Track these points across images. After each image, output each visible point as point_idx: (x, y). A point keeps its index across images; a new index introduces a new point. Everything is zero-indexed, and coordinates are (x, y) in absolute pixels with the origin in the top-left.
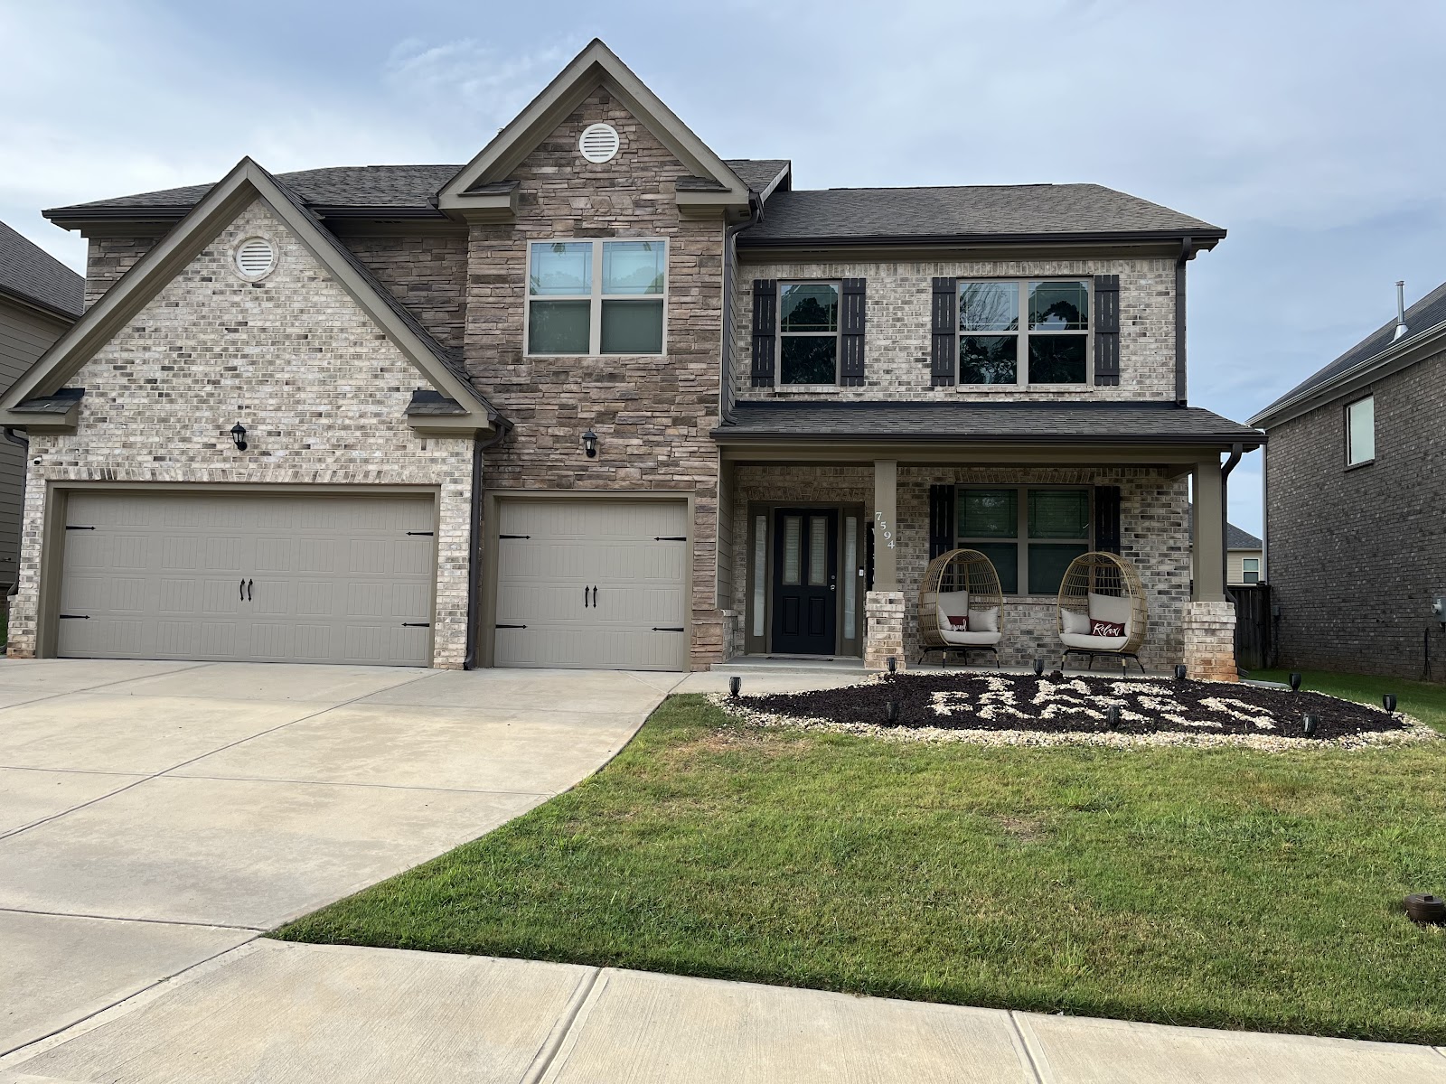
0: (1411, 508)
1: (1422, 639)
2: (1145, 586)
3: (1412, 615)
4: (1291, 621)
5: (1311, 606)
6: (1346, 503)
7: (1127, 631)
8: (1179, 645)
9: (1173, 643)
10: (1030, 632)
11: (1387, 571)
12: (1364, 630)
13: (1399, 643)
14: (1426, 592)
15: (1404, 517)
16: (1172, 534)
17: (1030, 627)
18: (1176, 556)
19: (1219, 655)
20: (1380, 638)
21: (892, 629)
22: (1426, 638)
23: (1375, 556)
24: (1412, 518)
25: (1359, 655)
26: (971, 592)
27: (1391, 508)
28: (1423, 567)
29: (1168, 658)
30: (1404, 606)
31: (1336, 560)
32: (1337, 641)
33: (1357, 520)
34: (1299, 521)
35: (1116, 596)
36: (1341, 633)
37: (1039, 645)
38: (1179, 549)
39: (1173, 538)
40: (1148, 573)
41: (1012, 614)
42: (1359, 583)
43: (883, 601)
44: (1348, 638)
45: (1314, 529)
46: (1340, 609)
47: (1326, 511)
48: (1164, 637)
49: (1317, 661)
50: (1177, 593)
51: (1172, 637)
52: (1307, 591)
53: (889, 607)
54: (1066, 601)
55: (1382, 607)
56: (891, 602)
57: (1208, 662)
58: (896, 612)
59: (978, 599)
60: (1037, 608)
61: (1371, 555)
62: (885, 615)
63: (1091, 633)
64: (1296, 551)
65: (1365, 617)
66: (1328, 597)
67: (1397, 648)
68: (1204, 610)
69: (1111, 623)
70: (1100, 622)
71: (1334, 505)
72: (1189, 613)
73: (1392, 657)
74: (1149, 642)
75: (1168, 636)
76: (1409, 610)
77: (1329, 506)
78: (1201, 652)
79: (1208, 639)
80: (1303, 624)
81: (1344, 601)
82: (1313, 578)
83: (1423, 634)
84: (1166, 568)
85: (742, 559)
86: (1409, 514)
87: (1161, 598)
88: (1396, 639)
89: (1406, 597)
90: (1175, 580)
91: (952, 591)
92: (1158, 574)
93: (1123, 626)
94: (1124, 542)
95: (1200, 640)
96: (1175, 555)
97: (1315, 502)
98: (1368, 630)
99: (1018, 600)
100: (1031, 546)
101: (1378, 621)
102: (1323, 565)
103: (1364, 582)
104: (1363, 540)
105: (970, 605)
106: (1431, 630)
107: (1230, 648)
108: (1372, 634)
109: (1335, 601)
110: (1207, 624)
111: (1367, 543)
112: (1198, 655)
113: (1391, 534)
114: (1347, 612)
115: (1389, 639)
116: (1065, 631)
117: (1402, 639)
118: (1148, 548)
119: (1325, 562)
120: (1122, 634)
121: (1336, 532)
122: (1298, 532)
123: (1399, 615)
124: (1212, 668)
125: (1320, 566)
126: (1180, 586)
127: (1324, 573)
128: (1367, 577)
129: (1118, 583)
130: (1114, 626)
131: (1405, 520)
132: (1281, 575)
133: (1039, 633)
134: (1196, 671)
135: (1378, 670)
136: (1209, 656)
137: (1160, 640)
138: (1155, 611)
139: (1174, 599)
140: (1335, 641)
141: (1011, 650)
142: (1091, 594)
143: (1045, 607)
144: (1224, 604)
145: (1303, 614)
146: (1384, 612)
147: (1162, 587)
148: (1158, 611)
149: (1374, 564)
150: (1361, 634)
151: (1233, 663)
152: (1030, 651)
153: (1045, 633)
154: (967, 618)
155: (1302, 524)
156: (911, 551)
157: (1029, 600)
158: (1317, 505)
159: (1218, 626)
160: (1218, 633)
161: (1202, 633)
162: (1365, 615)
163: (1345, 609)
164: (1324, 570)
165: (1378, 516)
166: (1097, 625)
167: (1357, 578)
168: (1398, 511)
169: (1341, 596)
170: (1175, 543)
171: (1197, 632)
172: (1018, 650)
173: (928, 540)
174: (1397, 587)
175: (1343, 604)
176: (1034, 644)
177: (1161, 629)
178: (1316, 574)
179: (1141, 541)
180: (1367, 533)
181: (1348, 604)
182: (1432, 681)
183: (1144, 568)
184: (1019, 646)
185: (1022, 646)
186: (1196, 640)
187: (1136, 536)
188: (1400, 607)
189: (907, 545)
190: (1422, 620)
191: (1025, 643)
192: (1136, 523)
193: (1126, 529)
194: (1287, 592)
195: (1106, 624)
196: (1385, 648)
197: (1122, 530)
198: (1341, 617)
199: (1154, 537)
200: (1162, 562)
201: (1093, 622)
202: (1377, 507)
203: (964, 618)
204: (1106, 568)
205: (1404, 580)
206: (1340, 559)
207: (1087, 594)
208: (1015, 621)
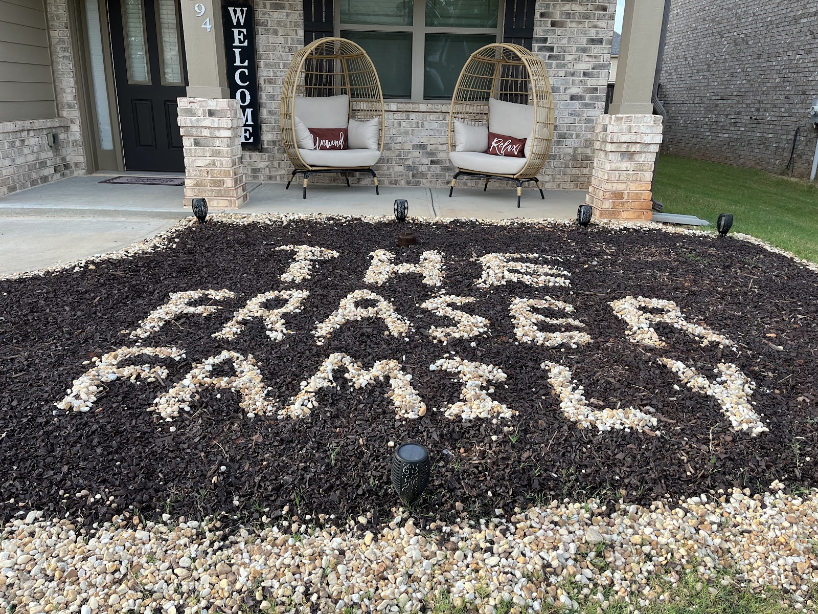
0: (806, 11)
1: (792, 137)
2: (555, 90)
3: (786, 114)
4: (672, 115)
5: (691, 102)
6: (740, 8)
7: (527, 151)
8: (586, 161)
9: (580, 158)
10: (422, 147)
11: (769, 72)
12: (735, 125)
13: (767, 139)
14: (804, 93)
15: (796, 20)
16: (595, 22)
17: (424, 140)
18: (596, 51)
19: (633, 187)
20: (749, 133)
21: (216, 153)
22: (796, 136)
23: (759, 57)
24: (805, 20)
25: (725, 147)
26: (353, 95)
27: (784, 11)
28: (807, 70)
29: (572, 175)
30: (779, 105)
31: (721, 61)
32: (709, 134)
33: (748, 23)
34: (694, 25)
35: (521, 103)
36: (714, 127)
37: (432, 162)
38: (600, 41)
39: (595, 27)
40: (562, 73)
41: (404, 124)
42: (739, 82)
43: (200, 112)
44: (719, 131)
45: (707, 32)
46: (717, 106)
47: (720, 15)
48: (571, 151)
49: (687, 149)
50: (592, 98)
51: (579, 151)
52: (690, 88)
53: (208, 121)
54: (459, 108)
55: (757, 105)
56: (211, 113)
57: (618, 195)
58: (219, 128)
59: (363, 105)
60: (432, 116)
61: (755, 57)
62: (206, 133)
63: (486, 152)
64: (687, 53)
65: (739, 113)
66: (708, 95)
67: (764, 143)
68: (625, 126)
69: (511, 138)
70: (499, 136)
71: (728, 9)
72: (605, 129)
73: (757, 151)
74: (554, 157)
75: (575, 149)
76: (783, 110)
77: (723, 11)
78: (612, 182)
79: (624, 166)
80: (682, 117)
81: (722, 99)
82: (697, 78)
83: (794, 133)
84: (582, 67)
85: (64, 50)
86: (802, 16)
87: (573, 105)
88: (765, 135)
89: (782, 97)
90: (591, 82)
91: (331, 95)
92: (573, 74)
93: (523, 141)
94: (538, 32)
95: (614, 166)
96: (596, 49)
97: (711, 7)
98: (739, 125)
99: (410, 107)
100: (429, 37)
101: (751, 118)
102: (709, 66)
103: (744, 82)
104: (751, 43)
105: (352, 113)
106: (802, 129)
107: (649, 176)
108: (743, 129)
109: (713, 98)
110: (625, 145)
111: (754, 45)
112: (608, 186)
113: (780, 37)
114: (723, 109)
115: (758, 134)
116: (458, 148)
117: (770, 136)
118: (565, 41)
119: (712, 62)
120: (522, 154)
121: (725, 35)
122: (691, 36)
123: (772, 114)
124: (623, 203)
125: (706, 66)
126: (596, 89)
127: (708, 73)
128: (748, 78)
129: (525, 85)
130: (514, 141)
131: (796, 23)
132: (671, 74)
133: (433, 147)
134: (604, 207)
135: (742, 161)
136: (621, 187)
137: (565, 154)
138: (564, 121)
139: (586, 105)
140: (707, 134)
141: (400, 168)
142: (492, 100)
143: (441, 115)
144: (650, 117)
145: (683, 109)
146: (758, 110)
147: (575, 90)
148: (568, 120)
149: (757, 65)
150: (732, 128)
151: (648, 195)
152: (423, 168)
153: (440, 147)
154: (346, 131)
155: (696, 29)
156: (281, 40)
157: (423, 107)
158: (713, 10)
159: (637, 148)
160: (637, 157)
161: (617, 157)
162: (740, 112)
163: (722, 105)
164: (709, 71)
165: (769, 19)
166: (495, 140)
167: (738, 78)
168: (792, 14)
169: (720, 94)
170: (597, 33)
171: (611, 156)
172: (409, 168)
173: (302, 26)
174: (776, 87)
175: (720, 101)
176: (426, 161)
177: (569, 142)
178: (701, 74)
179: (559, 30)
180: (755, 36)
181: (725, 102)
182: (794, 177)
183: (558, 66)
184: (410, 163)
185: (413, 163)
186: (608, 166)
187: (553, 24)
188: (775, 106)
189: (276, 32)
190: (795, 119)
191: (418, 159)
192: (554, 6)
193: (542, 15)
194: (673, 89)
195: (505, 138)
196: (751, 142)
197: (537, 15)
198: (716, 112)
199: (574, 25)
200: (578, 59)
201: (491, 136)
202: (770, 11)
203: (340, 130)
204: (513, 66)
205: (784, 81)
206: (725, 61)
207: (488, 99)
208: (406, 133)
